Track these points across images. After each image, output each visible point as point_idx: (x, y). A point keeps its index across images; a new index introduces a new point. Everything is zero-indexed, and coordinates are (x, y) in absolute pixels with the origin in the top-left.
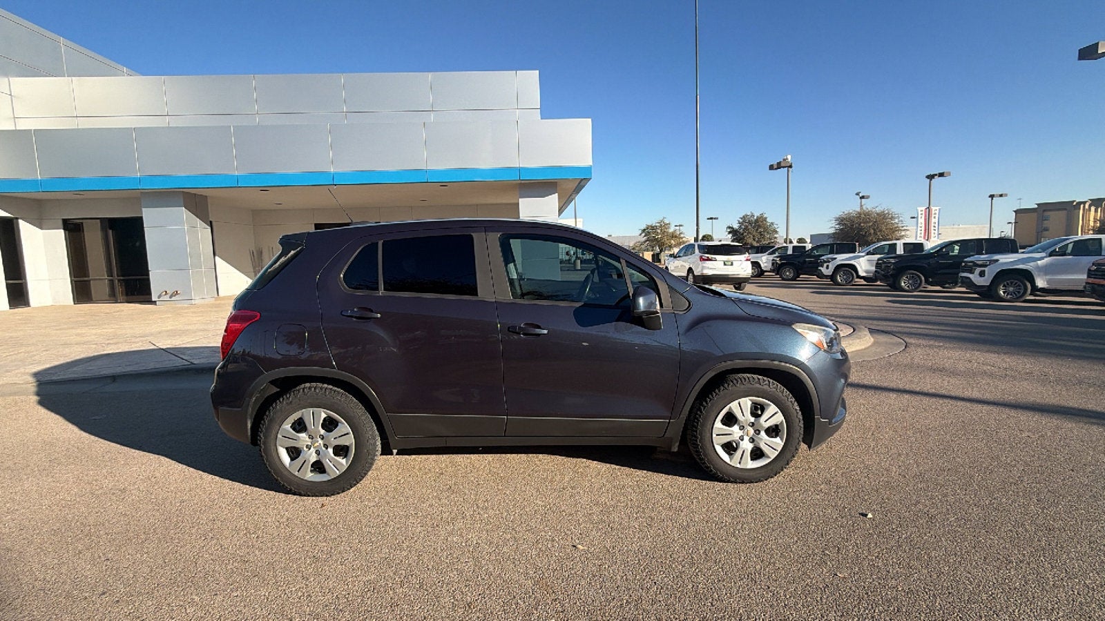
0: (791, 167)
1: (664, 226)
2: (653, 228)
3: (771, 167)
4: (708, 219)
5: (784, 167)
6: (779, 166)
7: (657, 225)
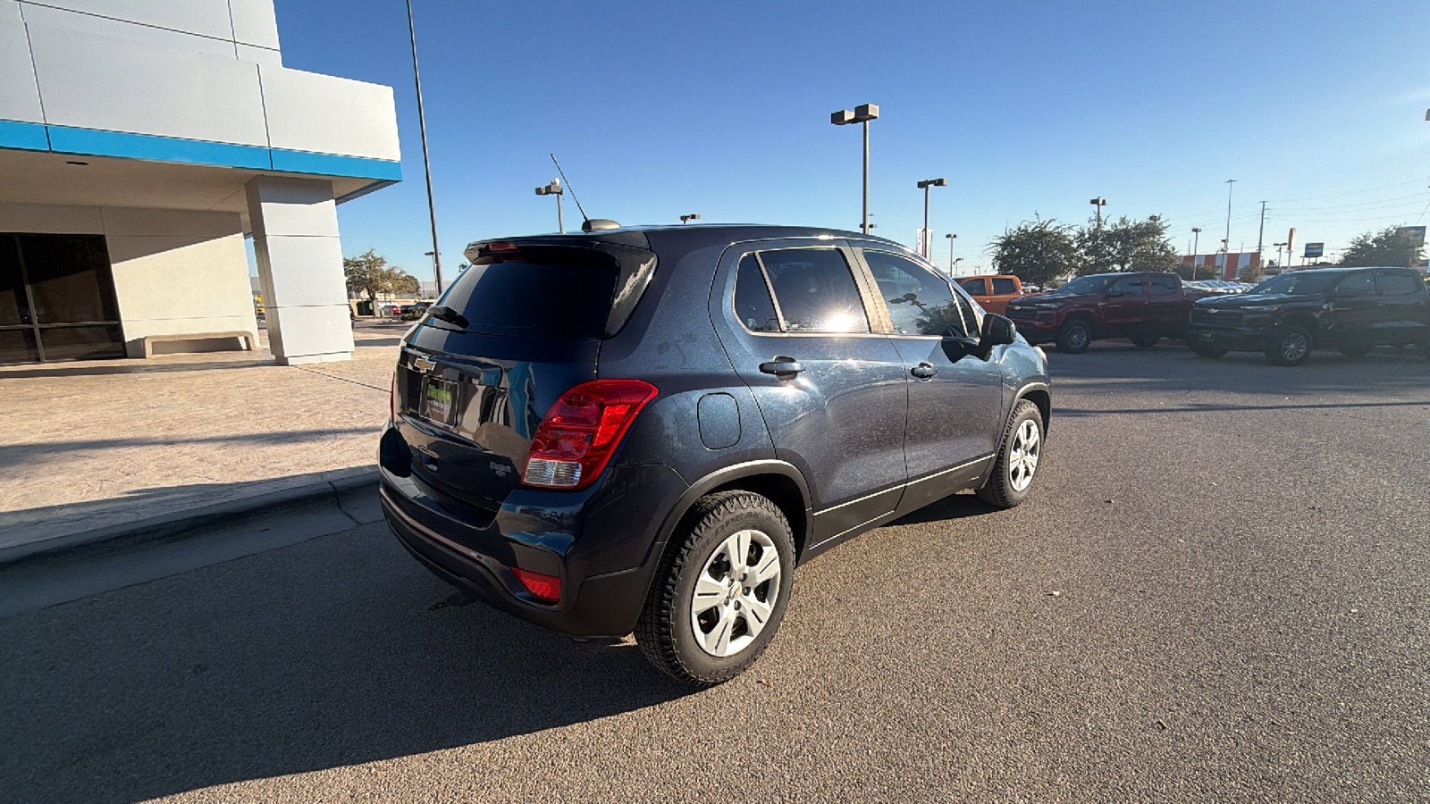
0: (561, 193)
1: (374, 263)
2: (358, 264)
3: (539, 191)
4: (427, 254)
5: (552, 193)
6: (548, 191)
7: (362, 259)
